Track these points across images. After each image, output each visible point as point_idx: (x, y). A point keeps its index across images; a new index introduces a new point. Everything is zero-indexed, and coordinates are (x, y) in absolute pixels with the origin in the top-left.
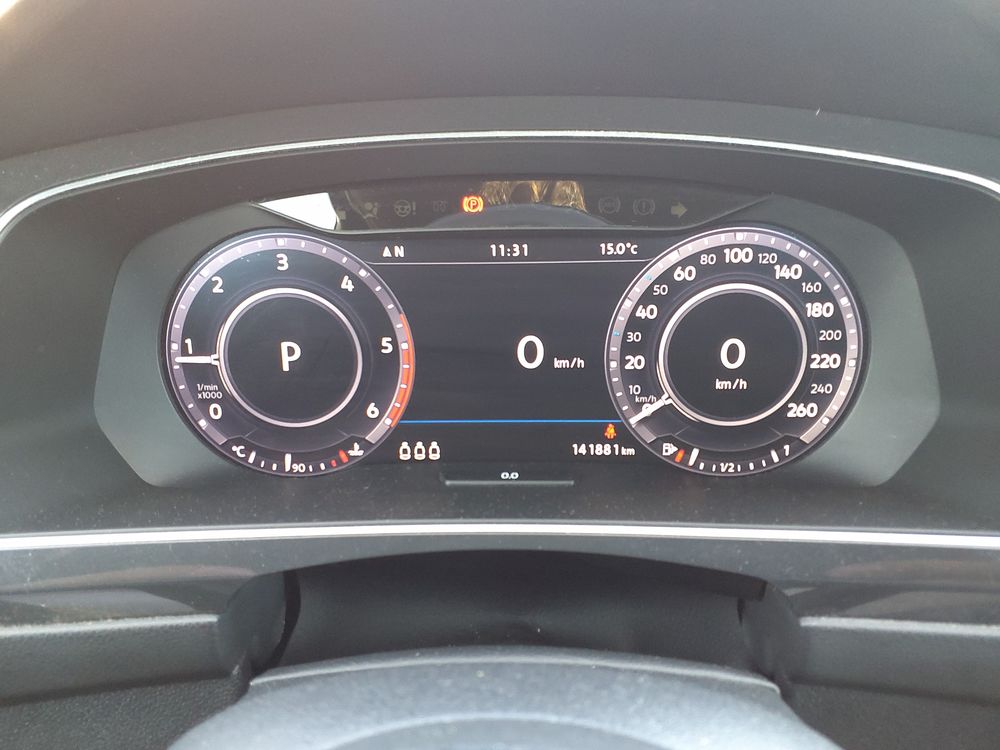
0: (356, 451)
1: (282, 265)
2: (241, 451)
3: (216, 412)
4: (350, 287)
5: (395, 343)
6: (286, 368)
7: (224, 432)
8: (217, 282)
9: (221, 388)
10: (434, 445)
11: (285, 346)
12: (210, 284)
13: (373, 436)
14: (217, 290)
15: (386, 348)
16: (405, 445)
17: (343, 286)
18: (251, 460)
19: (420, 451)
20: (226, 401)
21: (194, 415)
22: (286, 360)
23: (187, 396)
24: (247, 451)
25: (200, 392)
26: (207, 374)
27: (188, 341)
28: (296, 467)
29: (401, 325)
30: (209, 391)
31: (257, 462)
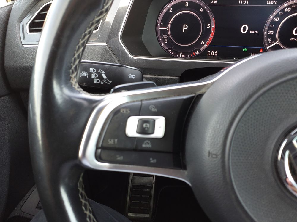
0: (197, 53)
1: (187, 5)
2: (171, 51)
3: (166, 41)
4: (202, 11)
5: (211, 26)
6: (184, 31)
7: (167, 46)
8: (171, 9)
9: (168, 36)
10: (216, 52)
11: (184, 25)
12: (169, 9)
13: (202, 49)
14: (170, 11)
15: (208, 27)
16: (209, 52)
17: (200, 11)
18: (172, 54)
19: (213, 53)
20: (169, 39)
21: (161, 42)
22: (184, 29)
23: (160, 37)
24: (172, 52)
25: (163, 36)
26: (165, 32)
27: (162, 24)
28: (183, 56)
29: (213, 21)
30: (165, 36)
31: (174, 54)
